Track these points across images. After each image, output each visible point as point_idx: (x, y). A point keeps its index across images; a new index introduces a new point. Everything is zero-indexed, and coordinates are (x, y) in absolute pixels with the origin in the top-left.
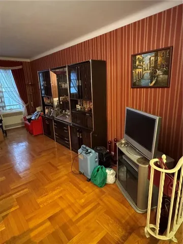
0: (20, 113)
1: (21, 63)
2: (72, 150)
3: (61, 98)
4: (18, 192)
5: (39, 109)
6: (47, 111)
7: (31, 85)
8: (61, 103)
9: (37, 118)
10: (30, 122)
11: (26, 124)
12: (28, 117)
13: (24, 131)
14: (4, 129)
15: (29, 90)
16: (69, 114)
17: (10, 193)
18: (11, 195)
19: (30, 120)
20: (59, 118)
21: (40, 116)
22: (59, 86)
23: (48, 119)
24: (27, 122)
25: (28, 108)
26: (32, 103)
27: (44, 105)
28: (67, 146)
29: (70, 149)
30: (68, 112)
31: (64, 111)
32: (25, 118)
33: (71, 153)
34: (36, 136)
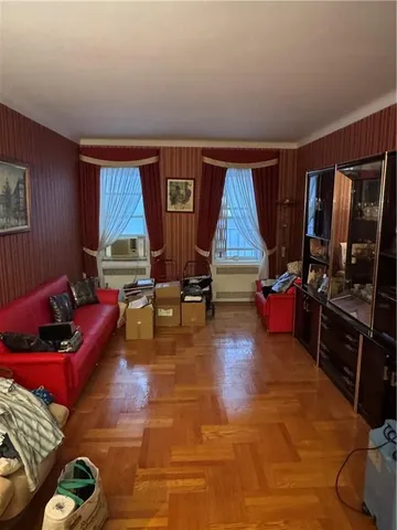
0: (253, 270)
1: (276, 154)
2: (358, 411)
3: (354, 246)
5: (294, 267)
6: (311, 275)
7: (289, 204)
8: (353, 261)
9: (284, 289)
10: (265, 296)
11: (257, 297)
12: (264, 284)
13: (252, 314)
14: (214, 299)
15: (283, 216)
16: (370, 297)
17: (164, 471)
19: (267, 290)
20: (340, 303)
21: (292, 285)
22: (356, 212)
23: (311, 300)
24: (261, 295)
25: (272, 259)
26: (284, 248)
27: (308, 262)
28: (347, 392)
29: (352, 403)
30: (369, 292)
31: (357, 286)
32: (258, 283)
33: (350, 415)
34: (273, 334)
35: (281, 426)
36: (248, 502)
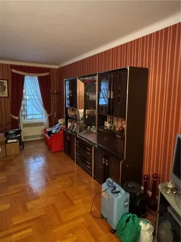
0: (42, 124)
1: (48, 70)
2: (94, 178)
3: (87, 111)
4: (20, 231)
5: (61, 121)
6: (69, 124)
7: (57, 93)
8: (87, 117)
11: (45, 137)
12: (48, 130)
13: (43, 145)
14: (23, 140)
15: (54, 99)
16: (95, 131)
18: (10, 234)
19: (50, 133)
20: (83, 135)
22: (86, 97)
23: (70, 135)
24: (47, 135)
25: (50, 118)
26: (55, 113)
27: (67, 118)
28: (89, 172)
29: (91, 176)
30: (94, 129)
31: (89, 127)
32: (45, 130)
33: (92, 182)
34: (54, 152)
35: (64, 192)
36: (55, 231)
